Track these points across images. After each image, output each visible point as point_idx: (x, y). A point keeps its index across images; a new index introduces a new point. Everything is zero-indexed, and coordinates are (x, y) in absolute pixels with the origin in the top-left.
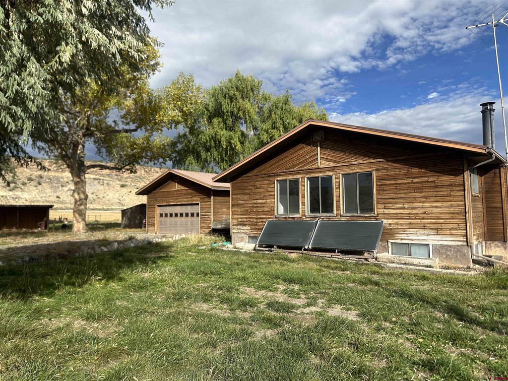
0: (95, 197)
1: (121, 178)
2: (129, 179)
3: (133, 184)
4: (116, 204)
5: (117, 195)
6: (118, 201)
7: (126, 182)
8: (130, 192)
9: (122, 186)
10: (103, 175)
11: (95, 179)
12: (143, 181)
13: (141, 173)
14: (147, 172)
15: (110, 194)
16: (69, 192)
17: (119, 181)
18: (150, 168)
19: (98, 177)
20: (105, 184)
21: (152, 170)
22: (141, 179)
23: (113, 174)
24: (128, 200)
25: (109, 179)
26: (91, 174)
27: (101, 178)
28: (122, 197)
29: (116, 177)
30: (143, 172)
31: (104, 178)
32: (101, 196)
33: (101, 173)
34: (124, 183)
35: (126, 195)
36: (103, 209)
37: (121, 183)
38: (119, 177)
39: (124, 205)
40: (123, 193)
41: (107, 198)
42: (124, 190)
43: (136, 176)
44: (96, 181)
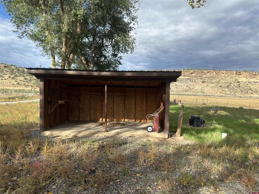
0: (188, 88)
1: (202, 77)
2: (206, 78)
3: (209, 81)
4: (200, 92)
5: (200, 87)
6: (201, 90)
7: (205, 80)
8: (208, 85)
9: (203, 82)
10: (192, 77)
11: (188, 79)
12: (215, 79)
13: (214, 75)
14: (217, 74)
15: (196, 87)
16: (175, 86)
17: (201, 79)
18: (219, 71)
19: (190, 78)
20: (193, 81)
21: (220, 72)
22: (214, 78)
23: (198, 76)
24: (206, 90)
25: (195, 79)
26: (186, 76)
27: (191, 78)
28: (203, 88)
29: (199, 77)
30: (215, 74)
31: (193, 78)
32: (191, 88)
33: (191, 76)
34: (204, 81)
35: (205, 87)
36: (193, 95)
37: (202, 81)
38: (201, 77)
39: (204, 93)
40: (204, 86)
41: (195, 89)
42: (204, 84)
43: (211, 76)
44: (189, 80)
